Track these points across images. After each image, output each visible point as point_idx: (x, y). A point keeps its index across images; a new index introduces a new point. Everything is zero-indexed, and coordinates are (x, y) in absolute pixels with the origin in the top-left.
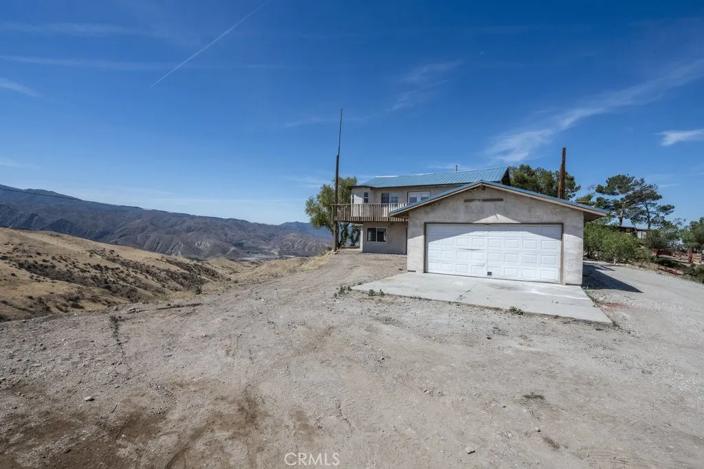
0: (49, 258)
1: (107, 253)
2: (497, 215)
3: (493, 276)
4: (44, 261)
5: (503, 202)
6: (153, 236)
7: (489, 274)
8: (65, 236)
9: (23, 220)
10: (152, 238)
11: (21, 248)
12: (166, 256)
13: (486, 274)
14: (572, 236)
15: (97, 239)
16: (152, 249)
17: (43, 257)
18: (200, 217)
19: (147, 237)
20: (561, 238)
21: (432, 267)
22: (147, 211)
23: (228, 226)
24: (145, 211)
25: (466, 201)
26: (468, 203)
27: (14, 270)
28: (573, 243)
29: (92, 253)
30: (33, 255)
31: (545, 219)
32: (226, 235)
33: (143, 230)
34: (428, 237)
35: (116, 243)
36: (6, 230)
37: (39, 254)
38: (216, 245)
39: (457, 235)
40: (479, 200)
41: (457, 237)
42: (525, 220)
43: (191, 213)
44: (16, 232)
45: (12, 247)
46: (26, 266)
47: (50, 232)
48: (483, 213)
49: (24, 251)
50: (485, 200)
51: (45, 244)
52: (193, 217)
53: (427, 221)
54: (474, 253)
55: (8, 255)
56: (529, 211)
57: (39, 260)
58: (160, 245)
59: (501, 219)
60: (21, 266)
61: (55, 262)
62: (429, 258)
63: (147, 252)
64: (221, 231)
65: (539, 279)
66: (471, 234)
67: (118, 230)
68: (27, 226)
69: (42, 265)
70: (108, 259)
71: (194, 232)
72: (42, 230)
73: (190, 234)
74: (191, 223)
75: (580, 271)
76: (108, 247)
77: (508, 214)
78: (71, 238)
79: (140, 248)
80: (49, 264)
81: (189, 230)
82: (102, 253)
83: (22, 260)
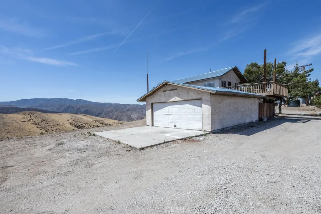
0: (83, 124)
1: (100, 121)
2: (176, 97)
3: (177, 127)
4: (82, 125)
5: (177, 90)
6: (116, 114)
7: (175, 126)
8: (87, 115)
9: (76, 111)
10: (115, 114)
11: (75, 120)
12: (120, 121)
13: (174, 126)
14: (206, 105)
15: (97, 116)
16: (116, 119)
17: (81, 123)
18: (132, 105)
19: (114, 114)
20: (201, 107)
21: (155, 123)
22: (113, 104)
23: (143, 108)
24: (112, 104)
25: (164, 91)
26: (165, 92)
27: (74, 128)
28: (206, 109)
29: (96, 121)
30: (78, 123)
31: (195, 97)
32: (143, 112)
33: (112, 112)
34: (153, 110)
35: (104, 117)
36: (71, 114)
37: (80, 122)
38: (139, 116)
39: (163, 108)
40: (168, 90)
41: (163, 109)
42: (186, 98)
43: (129, 104)
44: (74, 115)
45: (73, 120)
46: (77, 126)
47: (82, 114)
48: (170, 97)
49: (76, 121)
50: (170, 90)
51: (81, 118)
52: (129, 105)
53: (152, 102)
54: (170, 116)
55: (72, 123)
56: (187, 94)
57: (80, 124)
58: (118, 117)
59: (177, 99)
60: (75, 126)
61: (84, 125)
62: (154, 120)
63: (113, 120)
64: (140, 110)
65: (193, 128)
66: (168, 107)
67: (104, 112)
68: (77, 113)
69: (81, 126)
70: (101, 123)
71: (130, 111)
72: (81, 113)
73: (129, 112)
74: (128, 107)
75: (209, 124)
76: (100, 119)
77: (179, 96)
78: (89, 116)
79: (112, 119)
80: (83, 126)
81: (128, 110)
82: (98, 121)
83: (76, 124)
